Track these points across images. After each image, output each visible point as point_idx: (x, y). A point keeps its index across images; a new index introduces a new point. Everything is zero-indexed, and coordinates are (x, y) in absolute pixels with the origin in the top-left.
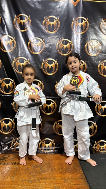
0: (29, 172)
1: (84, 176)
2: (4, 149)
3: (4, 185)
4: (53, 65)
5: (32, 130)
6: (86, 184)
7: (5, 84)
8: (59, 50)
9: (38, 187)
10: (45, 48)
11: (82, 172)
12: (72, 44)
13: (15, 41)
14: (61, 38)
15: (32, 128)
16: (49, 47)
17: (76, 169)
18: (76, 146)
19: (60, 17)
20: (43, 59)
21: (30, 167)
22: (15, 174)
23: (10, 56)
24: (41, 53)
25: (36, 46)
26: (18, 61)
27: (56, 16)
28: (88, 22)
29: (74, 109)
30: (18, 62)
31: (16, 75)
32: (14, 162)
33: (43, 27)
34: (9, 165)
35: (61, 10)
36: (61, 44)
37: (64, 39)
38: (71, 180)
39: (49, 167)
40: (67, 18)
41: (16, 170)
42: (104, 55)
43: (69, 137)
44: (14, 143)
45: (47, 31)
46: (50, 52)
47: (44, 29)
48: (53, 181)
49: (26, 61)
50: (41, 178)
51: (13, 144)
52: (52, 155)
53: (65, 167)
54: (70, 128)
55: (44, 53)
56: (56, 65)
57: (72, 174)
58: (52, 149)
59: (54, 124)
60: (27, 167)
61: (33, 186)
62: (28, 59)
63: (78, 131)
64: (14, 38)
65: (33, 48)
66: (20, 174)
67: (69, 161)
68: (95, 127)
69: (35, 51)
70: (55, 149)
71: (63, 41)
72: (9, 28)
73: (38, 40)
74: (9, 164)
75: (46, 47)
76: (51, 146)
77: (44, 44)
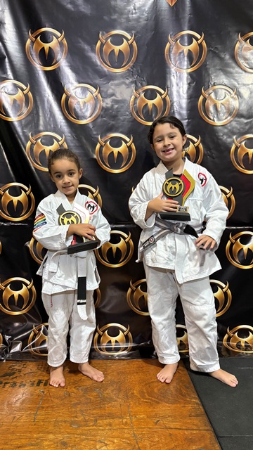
0: (71, 401)
1: (203, 410)
2: (12, 351)
3: (13, 433)
4: (122, 148)
5: (79, 304)
6: (206, 428)
7: (9, 198)
8: (137, 113)
9: (94, 436)
10: (103, 108)
11: (198, 401)
12: (168, 98)
13: (30, 95)
14: (141, 84)
15: (78, 301)
16: (112, 106)
17: (181, 394)
18: (181, 341)
19: (137, 32)
20: (98, 135)
21: (75, 390)
22: (38, 408)
23: (19, 129)
24: (94, 121)
25: (82, 105)
26: (39, 141)
27: (128, 30)
28: (204, 43)
29: (174, 254)
30: (38, 144)
31: (36, 175)
32: (36, 379)
33: (96, 58)
34: (26, 387)
35: (138, 14)
36: (142, 99)
37: (148, 85)
38: (170, 419)
39: (120, 390)
40: (154, 34)
41: (40, 397)
42: (246, 121)
43: (165, 320)
44: (35, 335)
45: (106, 69)
46: (114, 117)
47: (99, 63)
48: (129, 422)
49: (58, 141)
50: (102, 417)
51: (33, 339)
52: (125, 361)
53: (156, 390)
54: (166, 298)
55: (99, 120)
56: (129, 148)
57: (173, 406)
58: (125, 349)
59: (129, 290)
60: (68, 390)
61: (82, 434)
62: (62, 137)
63: (185, 305)
64: (27, 87)
65: (75, 109)
66: (52, 407)
67: (166, 375)
68: (225, 293)
69: (78, 118)
70: (133, 349)
71: (146, 91)
72: (15, 63)
73: (84, 90)
74: (25, 385)
75: (104, 105)
76: (122, 341)
77: (101, 99)
